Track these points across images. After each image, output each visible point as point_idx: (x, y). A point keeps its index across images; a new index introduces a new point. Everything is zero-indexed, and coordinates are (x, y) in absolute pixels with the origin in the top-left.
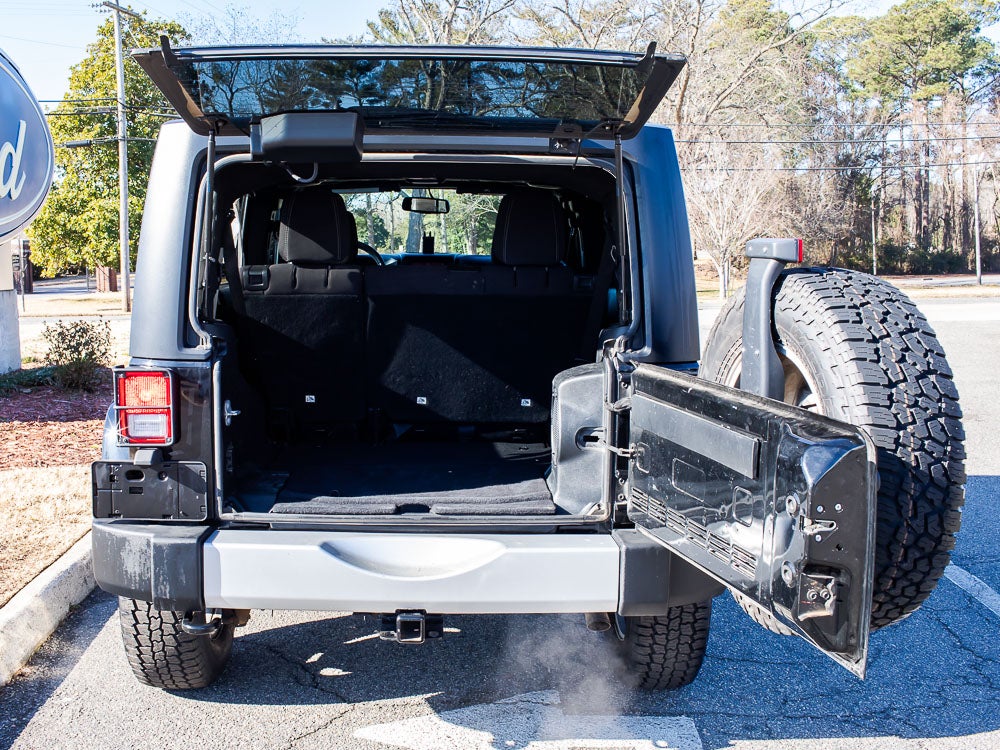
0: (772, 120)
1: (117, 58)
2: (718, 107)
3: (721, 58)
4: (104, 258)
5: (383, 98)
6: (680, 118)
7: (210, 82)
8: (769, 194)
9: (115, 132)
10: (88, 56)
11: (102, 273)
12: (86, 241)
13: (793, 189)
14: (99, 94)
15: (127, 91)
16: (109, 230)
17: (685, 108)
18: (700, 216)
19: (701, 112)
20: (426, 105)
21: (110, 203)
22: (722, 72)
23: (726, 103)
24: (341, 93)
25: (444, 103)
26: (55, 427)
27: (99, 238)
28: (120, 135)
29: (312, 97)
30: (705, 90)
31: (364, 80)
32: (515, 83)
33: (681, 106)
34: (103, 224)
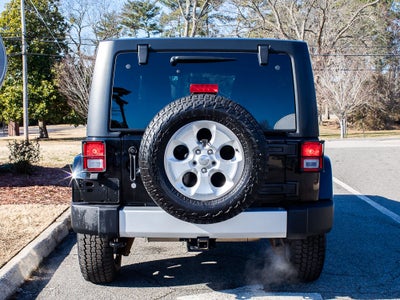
0: (369, 43)
1: (22, 11)
2: (340, 37)
3: (342, 11)
4: (14, 116)
5: (161, 31)
6: (319, 42)
7: (69, 23)
8: (367, 83)
9: (21, 51)
10: (5, 10)
11: (12, 125)
12: (4, 108)
13: (380, 81)
14: (12, 30)
15: (26, 28)
16: (16, 102)
17: (322, 38)
18: (331, 95)
19: (331, 40)
20: (184, 36)
21: (18, 88)
22: (342, 18)
23: (344, 35)
24: (138, 28)
25: (194, 34)
26: (17, 190)
27: (11, 107)
28: (23, 52)
29: (122, 31)
30: (333, 27)
31: (151, 21)
32: (232, 23)
33: (321, 35)
34: (14, 99)
